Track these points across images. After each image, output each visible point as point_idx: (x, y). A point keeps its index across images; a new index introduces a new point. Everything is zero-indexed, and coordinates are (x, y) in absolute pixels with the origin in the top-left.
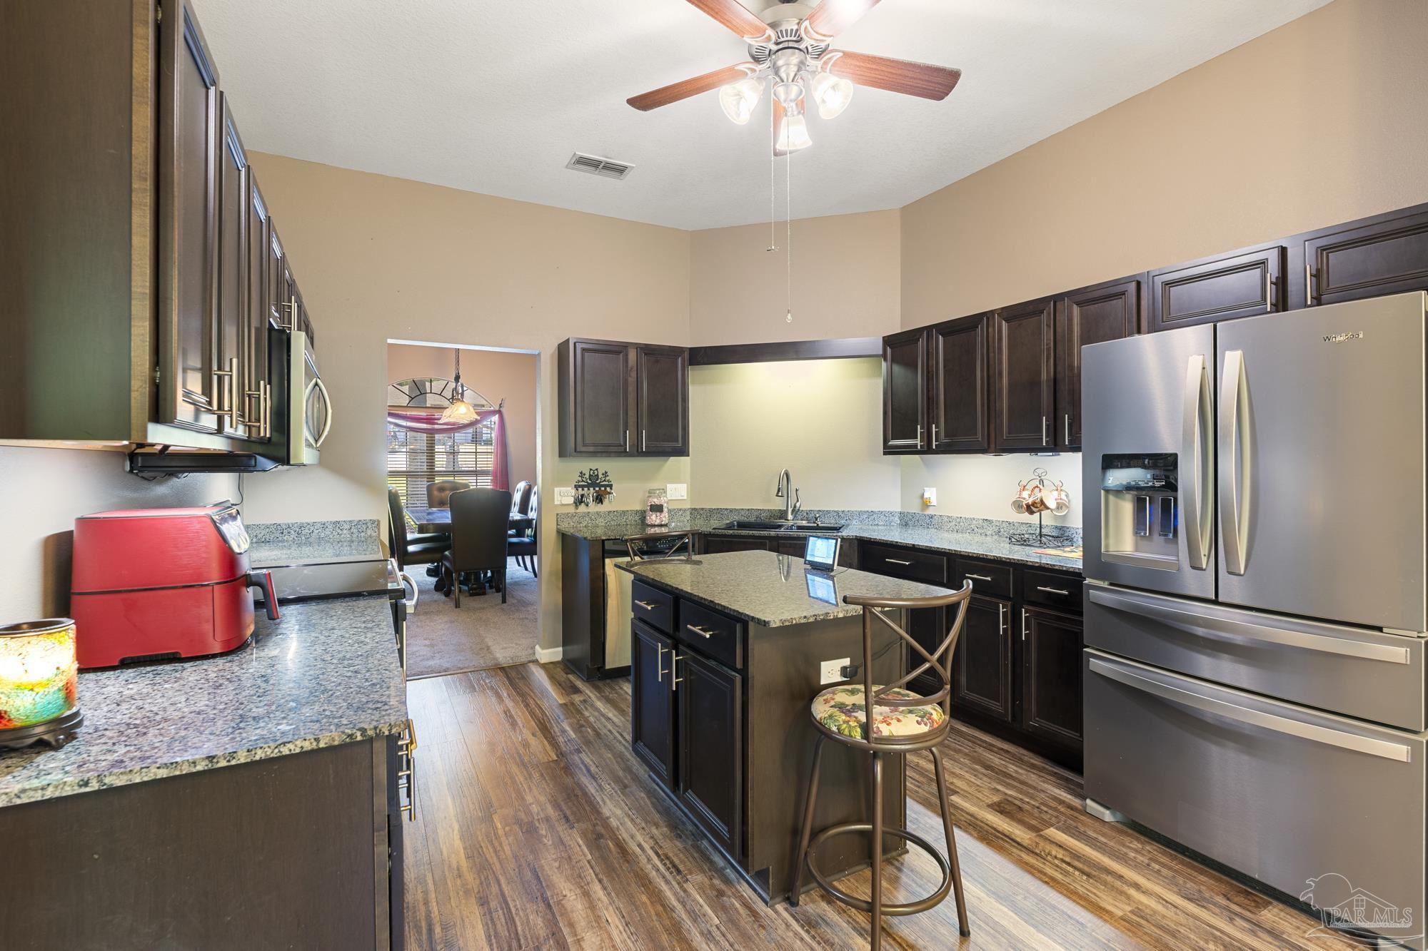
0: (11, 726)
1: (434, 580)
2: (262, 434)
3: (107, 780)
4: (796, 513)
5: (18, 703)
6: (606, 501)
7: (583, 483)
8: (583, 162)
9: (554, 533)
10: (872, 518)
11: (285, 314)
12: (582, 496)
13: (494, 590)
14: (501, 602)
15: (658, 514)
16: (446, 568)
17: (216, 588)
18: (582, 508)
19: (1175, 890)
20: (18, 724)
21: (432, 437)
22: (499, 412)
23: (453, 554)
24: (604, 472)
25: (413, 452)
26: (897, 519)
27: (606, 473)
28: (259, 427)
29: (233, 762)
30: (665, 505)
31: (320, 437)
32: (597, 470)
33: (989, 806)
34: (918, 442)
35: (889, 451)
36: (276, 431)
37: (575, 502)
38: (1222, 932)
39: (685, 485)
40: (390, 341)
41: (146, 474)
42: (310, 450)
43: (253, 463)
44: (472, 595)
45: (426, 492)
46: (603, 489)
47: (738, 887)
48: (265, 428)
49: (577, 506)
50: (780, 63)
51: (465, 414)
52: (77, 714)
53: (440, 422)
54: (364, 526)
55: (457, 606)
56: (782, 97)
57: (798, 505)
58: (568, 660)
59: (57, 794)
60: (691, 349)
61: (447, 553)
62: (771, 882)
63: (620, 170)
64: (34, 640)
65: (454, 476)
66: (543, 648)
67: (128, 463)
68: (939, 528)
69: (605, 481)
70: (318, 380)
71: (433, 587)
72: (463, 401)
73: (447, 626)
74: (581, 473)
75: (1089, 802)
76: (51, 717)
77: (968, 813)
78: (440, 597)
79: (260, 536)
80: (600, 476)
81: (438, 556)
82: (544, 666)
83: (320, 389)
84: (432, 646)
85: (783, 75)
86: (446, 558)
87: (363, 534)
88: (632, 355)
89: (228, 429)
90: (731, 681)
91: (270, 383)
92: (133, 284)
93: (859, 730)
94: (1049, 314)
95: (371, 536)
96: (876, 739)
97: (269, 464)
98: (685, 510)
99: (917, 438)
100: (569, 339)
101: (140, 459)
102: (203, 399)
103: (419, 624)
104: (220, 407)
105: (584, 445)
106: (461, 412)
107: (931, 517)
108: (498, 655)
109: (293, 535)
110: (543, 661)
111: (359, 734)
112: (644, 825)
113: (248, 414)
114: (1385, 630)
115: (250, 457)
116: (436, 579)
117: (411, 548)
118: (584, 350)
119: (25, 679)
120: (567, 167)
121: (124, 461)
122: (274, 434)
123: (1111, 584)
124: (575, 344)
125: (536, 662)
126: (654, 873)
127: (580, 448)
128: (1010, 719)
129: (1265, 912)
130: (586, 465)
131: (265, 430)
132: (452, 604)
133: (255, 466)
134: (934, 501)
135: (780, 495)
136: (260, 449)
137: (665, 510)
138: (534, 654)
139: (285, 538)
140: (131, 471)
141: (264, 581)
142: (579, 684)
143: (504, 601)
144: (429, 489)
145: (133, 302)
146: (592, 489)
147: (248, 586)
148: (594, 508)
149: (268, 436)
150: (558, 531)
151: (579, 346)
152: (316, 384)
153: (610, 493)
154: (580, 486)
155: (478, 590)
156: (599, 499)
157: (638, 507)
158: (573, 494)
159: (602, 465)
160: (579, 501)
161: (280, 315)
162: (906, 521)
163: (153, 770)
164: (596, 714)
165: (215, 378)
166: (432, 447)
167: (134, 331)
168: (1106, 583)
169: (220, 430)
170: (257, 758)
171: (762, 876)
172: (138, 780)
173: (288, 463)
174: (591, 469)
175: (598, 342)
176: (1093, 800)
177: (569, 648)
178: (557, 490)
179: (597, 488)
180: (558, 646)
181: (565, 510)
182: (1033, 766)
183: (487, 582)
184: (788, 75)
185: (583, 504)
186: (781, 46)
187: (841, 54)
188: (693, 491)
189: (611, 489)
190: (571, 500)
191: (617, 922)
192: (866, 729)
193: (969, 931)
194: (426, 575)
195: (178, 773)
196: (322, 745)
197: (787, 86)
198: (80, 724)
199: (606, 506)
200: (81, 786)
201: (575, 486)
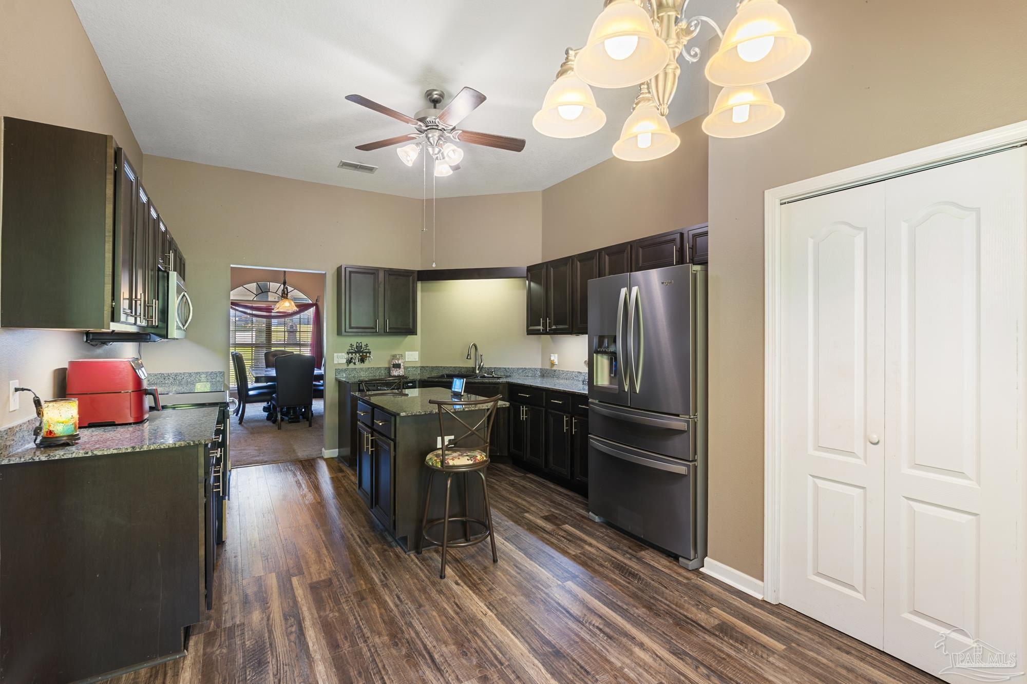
0: (55, 436)
1: (266, 414)
2: (154, 324)
3: (95, 452)
4: (481, 369)
5: (58, 428)
6: (367, 362)
7: (352, 351)
8: (345, 165)
9: (334, 380)
10: (525, 372)
11: (166, 260)
12: (351, 358)
13: (305, 420)
14: (308, 426)
15: (398, 369)
16: (273, 405)
17: (132, 393)
18: (352, 366)
19: (608, 545)
20: (58, 435)
21: (269, 321)
22: (316, 305)
23: (277, 396)
24: (365, 344)
25: (259, 331)
26: (539, 372)
27: (367, 345)
28: (152, 321)
29: (142, 450)
30: (402, 364)
31: (186, 323)
32: (361, 343)
33: (542, 517)
34: (541, 328)
35: (530, 332)
36: (161, 321)
37: (346, 362)
38: (615, 558)
39: (417, 352)
40: (232, 266)
41: (92, 343)
42: (180, 331)
43: (149, 337)
44: (290, 422)
45: (264, 358)
46: (365, 354)
47: (395, 549)
48: (155, 321)
49: (348, 365)
50: (430, 135)
51: (288, 307)
52: (78, 435)
53: (273, 311)
54: (215, 375)
55: (279, 428)
56: (431, 152)
57: (482, 364)
58: (341, 457)
59: (77, 456)
60: (419, 271)
61: (274, 395)
62: (408, 543)
63: (371, 169)
64: (64, 404)
65: (285, 347)
66: (326, 449)
67: (85, 337)
68: (558, 378)
69: (366, 349)
70: (186, 294)
71: (266, 418)
72: (287, 298)
73: (271, 440)
74: (351, 345)
75: (590, 513)
76: (70, 434)
77: (528, 520)
78: (270, 423)
79: (151, 381)
80: (363, 346)
81: (268, 397)
82: (326, 460)
83: (186, 299)
84: (260, 450)
85: (432, 141)
86: (273, 398)
87: (214, 380)
88: (381, 275)
89: (138, 323)
90: (389, 445)
91: (158, 300)
92: (106, 271)
93: (440, 463)
94: (596, 259)
95: (219, 381)
96: (446, 466)
97: (158, 339)
98: (417, 367)
99: (540, 325)
100: (342, 266)
101: (91, 335)
102: (129, 311)
103: (253, 438)
104: (136, 314)
105: (351, 328)
106: (287, 306)
107: (555, 371)
108: (299, 454)
109: (171, 380)
110: (326, 456)
111: (192, 443)
112: (357, 527)
113: (148, 316)
114: (680, 416)
115: (147, 334)
116: (267, 413)
117: (251, 393)
118: (350, 272)
119: (61, 420)
120: (338, 167)
121: (83, 336)
122: (160, 323)
123: (600, 402)
124: (345, 268)
125: (322, 458)
126: (355, 544)
127: (348, 330)
128: (569, 478)
129: (643, 553)
130: (354, 341)
131: (155, 322)
132: (277, 428)
133: (150, 339)
134: (556, 362)
135: (469, 358)
136: (153, 331)
137: (402, 367)
138: (322, 453)
139: (166, 382)
140: (87, 341)
141: (153, 392)
142: (344, 468)
143: (310, 426)
144: (266, 355)
145: (106, 278)
146: (357, 354)
147: (146, 395)
148: (359, 365)
149: (157, 324)
150: (336, 379)
151: (348, 270)
152: (184, 295)
153: (369, 357)
154: (350, 353)
155: (295, 420)
156: (362, 360)
157: (387, 366)
158: (346, 357)
159: (364, 340)
160: (349, 361)
161: (164, 261)
162: (544, 374)
163: (112, 450)
164: (349, 482)
165: (134, 302)
166: (269, 327)
167: (106, 288)
168: (597, 401)
169: (135, 324)
170: (151, 449)
171: (404, 539)
172: (106, 454)
173: (167, 338)
174: (357, 343)
175: (360, 267)
176: (592, 512)
177: (341, 449)
178: (335, 354)
179: (362, 354)
180: (336, 448)
181: (341, 368)
182: (577, 501)
183: (301, 415)
184: (434, 142)
185: (352, 363)
186: (429, 128)
187: (461, 131)
188: (422, 356)
189: (370, 354)
190: (345, 361)
191: (330, 561)
192: (442, 462)
193: (497, 560)
194: (262, 411)
195: (121, 452)
196: (177, 446)
197: (433, 148)
198: (79, 439)
199: (367, 364)
200: (85, 454)
201: (347, 353)
